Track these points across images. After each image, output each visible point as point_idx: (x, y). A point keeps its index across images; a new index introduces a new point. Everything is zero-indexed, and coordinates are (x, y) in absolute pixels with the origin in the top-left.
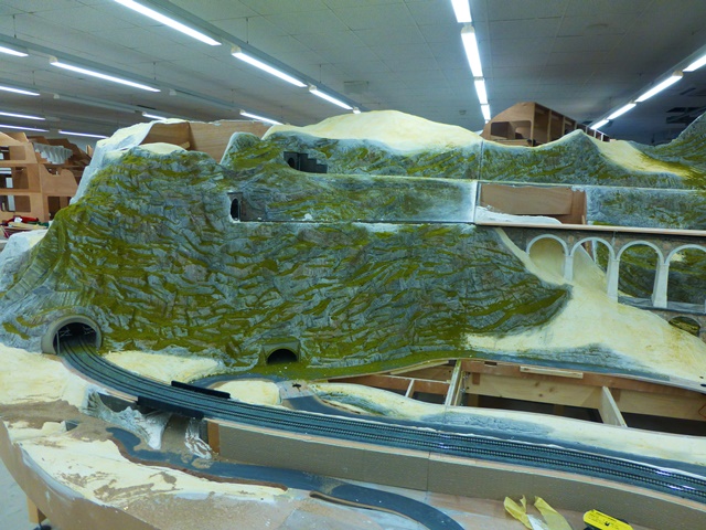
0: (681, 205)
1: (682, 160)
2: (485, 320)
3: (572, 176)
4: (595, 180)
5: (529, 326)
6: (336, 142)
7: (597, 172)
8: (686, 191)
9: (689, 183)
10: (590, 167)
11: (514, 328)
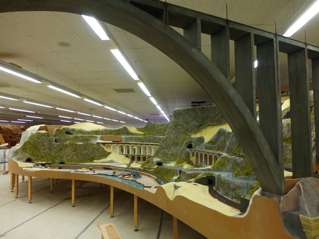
2: (97, 158)
3: (122, 134)
4: (126, 135)
6: (75, 129)
8: (142, 136)
10: (126, 132)
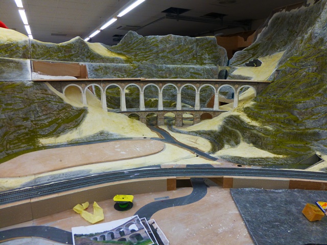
0: (125, 70)
1: (122, 52)
2: (48, 130)
3: (79, 58)
4: (89, 60)
5: (71, 129)
7: (89, 57)
8: (125, 65)
9: (126, 61)
10: (86, 54)
11: (64, 131)
